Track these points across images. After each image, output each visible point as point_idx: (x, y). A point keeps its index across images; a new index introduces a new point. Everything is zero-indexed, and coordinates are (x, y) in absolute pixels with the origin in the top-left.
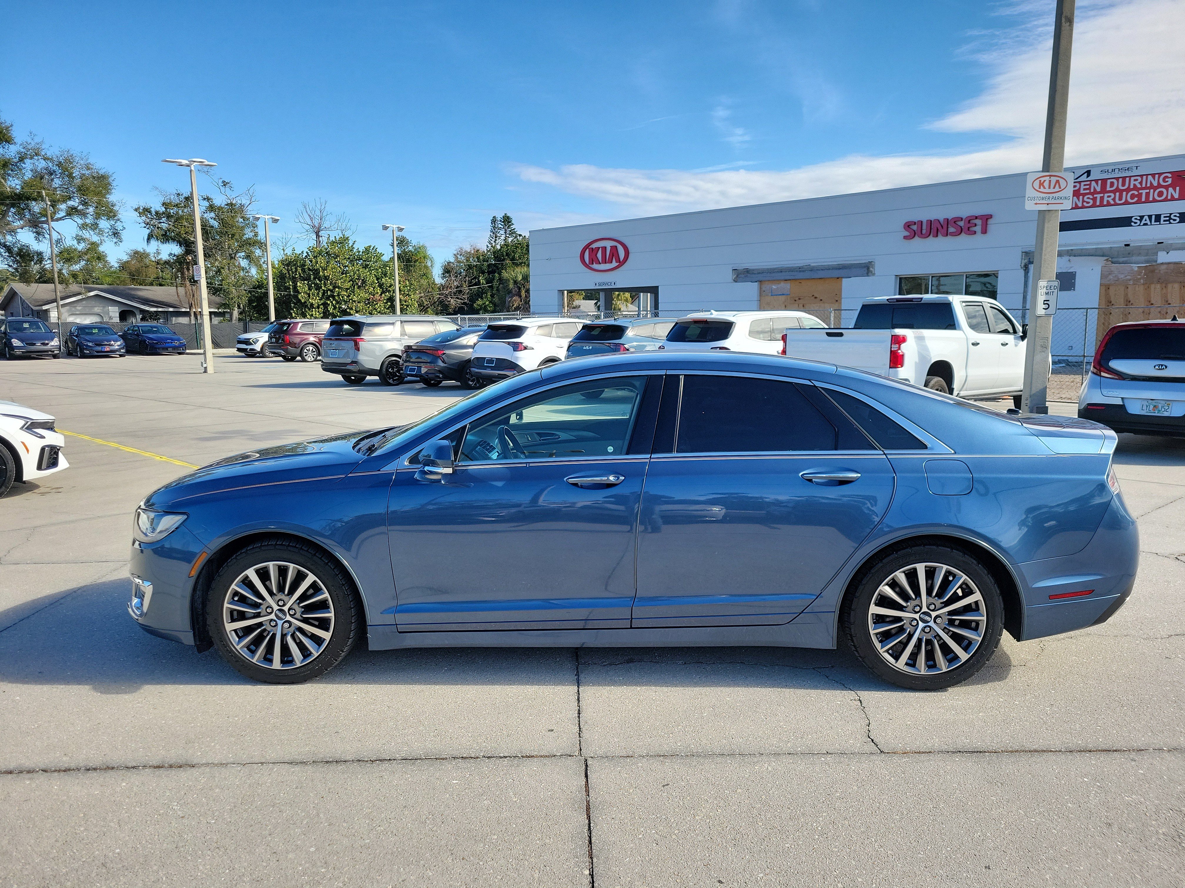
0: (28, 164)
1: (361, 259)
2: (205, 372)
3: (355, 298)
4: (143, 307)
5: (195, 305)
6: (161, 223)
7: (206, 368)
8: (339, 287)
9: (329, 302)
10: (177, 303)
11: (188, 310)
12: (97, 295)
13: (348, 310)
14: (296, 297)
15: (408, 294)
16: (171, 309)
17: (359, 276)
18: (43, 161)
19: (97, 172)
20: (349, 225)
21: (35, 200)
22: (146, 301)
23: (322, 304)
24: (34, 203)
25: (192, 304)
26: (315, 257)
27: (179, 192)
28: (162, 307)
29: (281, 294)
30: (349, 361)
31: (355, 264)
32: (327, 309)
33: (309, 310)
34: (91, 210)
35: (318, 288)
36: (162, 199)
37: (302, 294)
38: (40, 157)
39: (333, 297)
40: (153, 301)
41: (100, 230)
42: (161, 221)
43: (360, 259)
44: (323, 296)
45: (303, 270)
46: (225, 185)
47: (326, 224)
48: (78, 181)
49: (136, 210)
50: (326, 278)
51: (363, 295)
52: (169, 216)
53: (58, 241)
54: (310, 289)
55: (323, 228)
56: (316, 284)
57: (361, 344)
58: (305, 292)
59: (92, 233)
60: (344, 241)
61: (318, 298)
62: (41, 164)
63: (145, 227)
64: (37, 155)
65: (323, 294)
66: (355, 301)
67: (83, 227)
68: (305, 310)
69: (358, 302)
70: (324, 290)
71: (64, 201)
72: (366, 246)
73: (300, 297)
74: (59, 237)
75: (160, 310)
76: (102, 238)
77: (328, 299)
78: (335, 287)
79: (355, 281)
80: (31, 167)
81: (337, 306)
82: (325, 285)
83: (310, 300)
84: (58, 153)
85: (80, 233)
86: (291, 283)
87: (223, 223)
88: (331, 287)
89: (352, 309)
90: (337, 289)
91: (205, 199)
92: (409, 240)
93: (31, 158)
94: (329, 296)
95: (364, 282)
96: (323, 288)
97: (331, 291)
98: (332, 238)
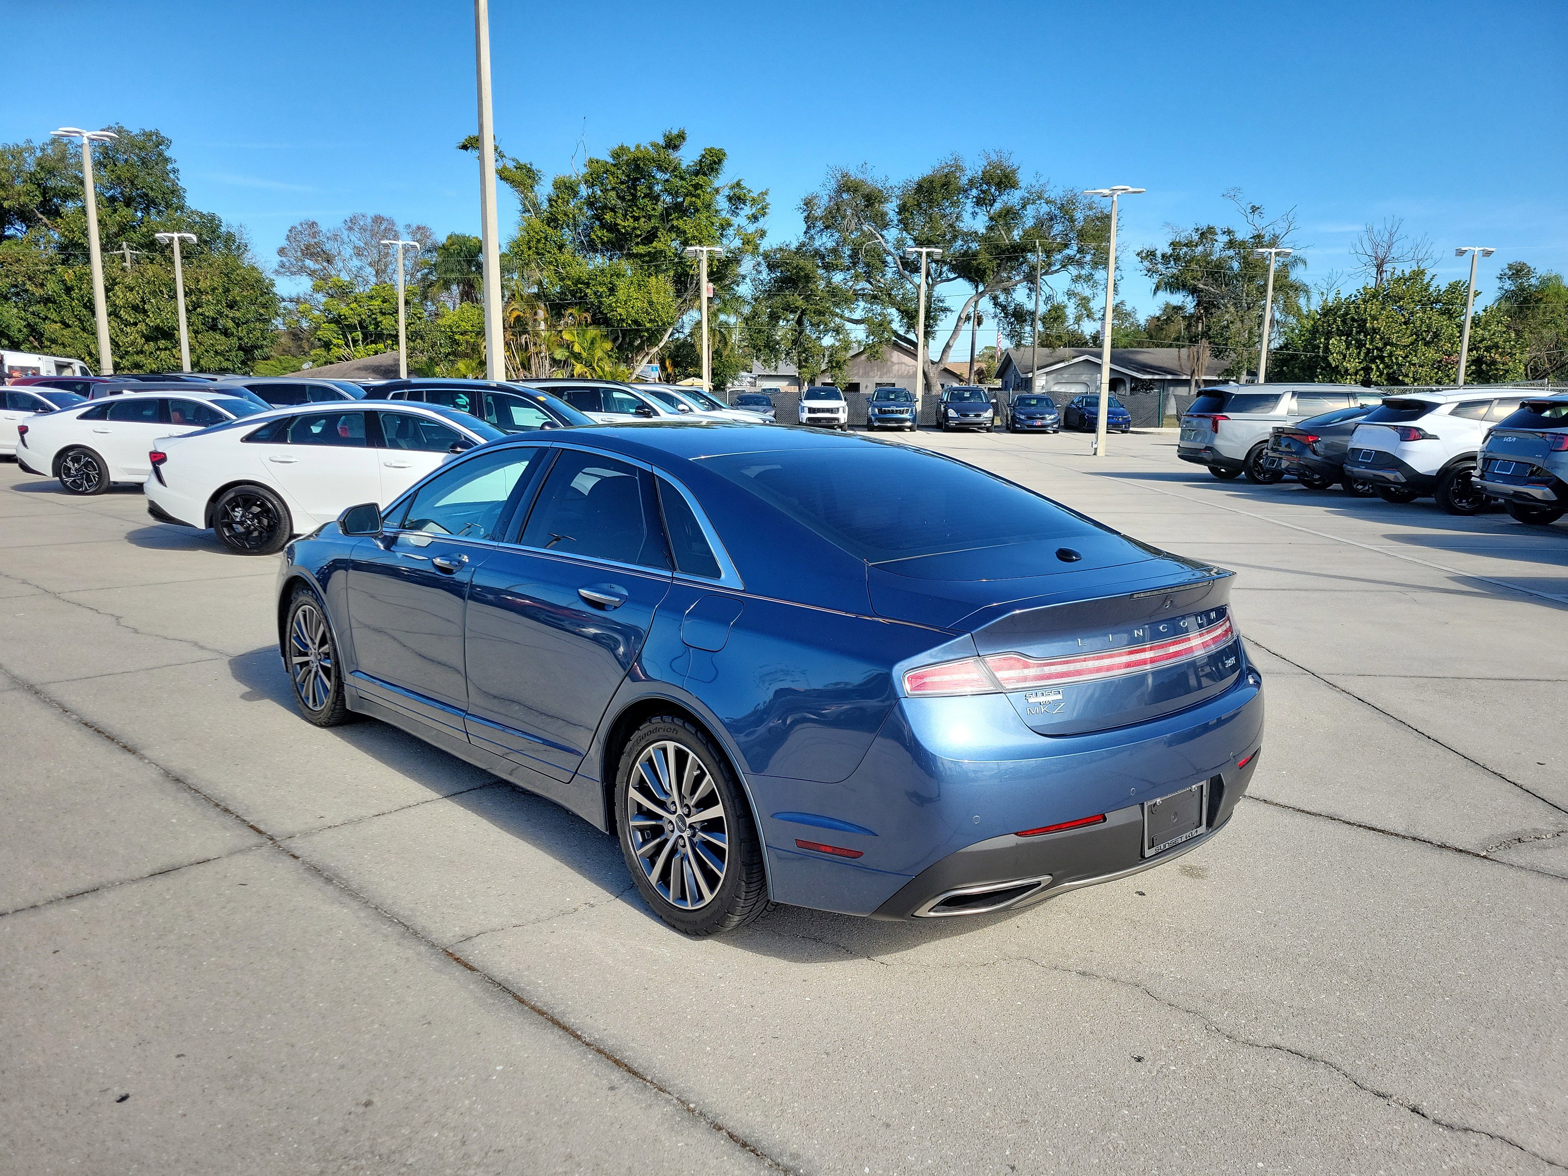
0: (1030, 211)
1: (1440, 302)
2: (1095, 454)
3: (1415, 360)
4: (1135, 374)
5: (1198, 371)
6: (1168, 268)
7: (1096, 449)
8: (1392, 345)
9: (1373, 366)
10: (1177, 368)
11: (1189, 378)
12: (1087, 361)
13: (1400, 378)
14: (1325, 359)
15: (1510, 353)
16: (1169, 377)
17: (1429, 327)
18: (1044, 205)
19: (1101, 212)
20: (1430, 252)
21: (1030, 251)
22: (1144, 368)
23: (1362, 369)
24: (1029, 254)
25: (1194, 370)
26: (1365, 301)
27: (1199, 226)
28: (1159, 374)
29: (1306, 356)
30: (1203, 446)
31: (1429, 309)
32: (1370, 375)
33: (1342, 377)
34: (1088, 258)
35: (1360, 345)
36: (1171, 238)
37: (1335, 355)
38: (1043, 201)
39: (1382, 358)
40: (1151, 367)
41: (1095, 282)
42: (1169, 266)
43: (1438, 301)
44: (1365, 357)
45: (1344, 322)
46: (1253, 211)
47: (1395, 252)
48: (1079, 225)
49: (1138, 254)
50: (1375, 331)
51: (1431, 354)
52: (1177, 259)
53: (1049, 298)
54: (1348, 348)
55: (1388, 259)
56: (1357, 341)
57: (1221, 423)
58: (1339, 353)
59: (1085, 286)
60: (1418, 274)
61: (1357, 360)
62: (1045, 209)
63: (1146, 275)
64: (1039, 198)
65: (1367, 354)
66: (1414, 365)
67: (1076, 279)
68: (1336, 377)
69: (1419, 366)
70: (1368, 349)
71: (1060, 251)
72: (1452, 281)
73: (1330, 358)
74: (1051, 293)
75: (1156, 377)
76: (1095, 291)
77: (1373, 361)
78: (1385, 345)
79: (1422, 335)
80: (1034, 213)
81: (1385, 372)
82: (1372, 341)
83: (1344, 364)
84: (1061, 194)
85: (1073, 287)
86: (1322, 340)
87: (1246, 263)
88: (1380, 345)
89: (1407, 376)
90: (1388, 347)
91: (1224, 233)
92: (1532, 269)
93: (1033, 203)
94: (1376, 358)
95: (1436, 335)
96: (1367, 346)
97: (1380, 350)
98: (1398, 273)
